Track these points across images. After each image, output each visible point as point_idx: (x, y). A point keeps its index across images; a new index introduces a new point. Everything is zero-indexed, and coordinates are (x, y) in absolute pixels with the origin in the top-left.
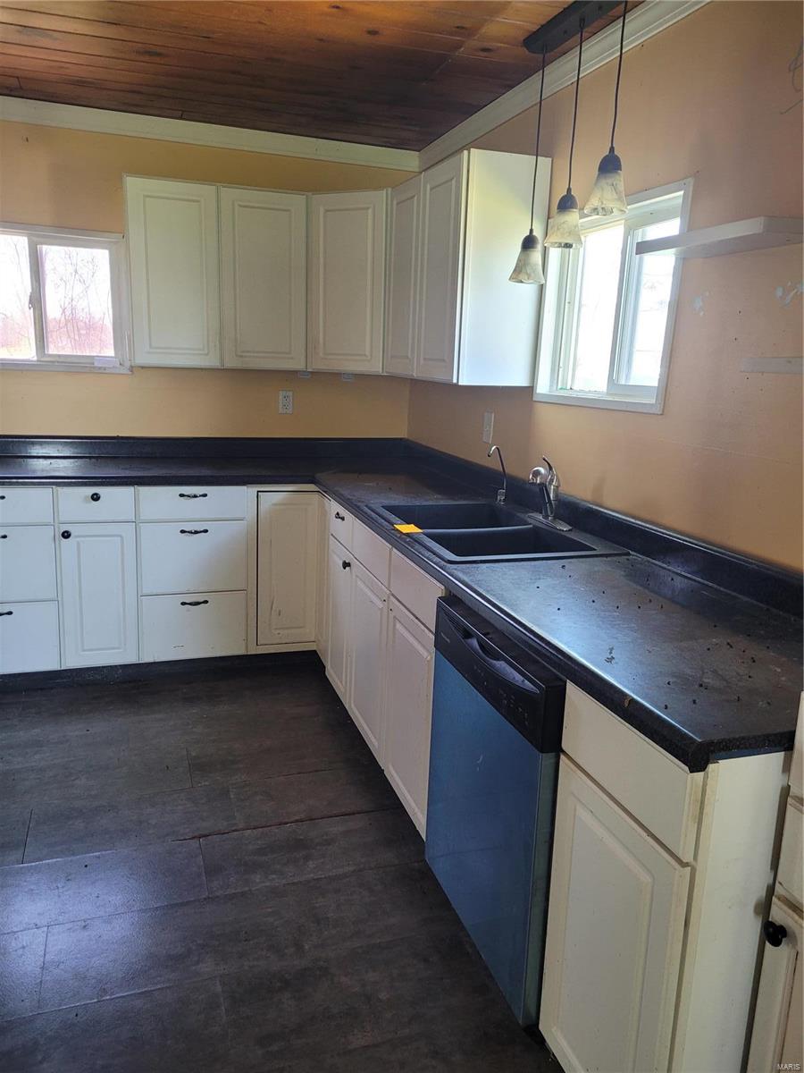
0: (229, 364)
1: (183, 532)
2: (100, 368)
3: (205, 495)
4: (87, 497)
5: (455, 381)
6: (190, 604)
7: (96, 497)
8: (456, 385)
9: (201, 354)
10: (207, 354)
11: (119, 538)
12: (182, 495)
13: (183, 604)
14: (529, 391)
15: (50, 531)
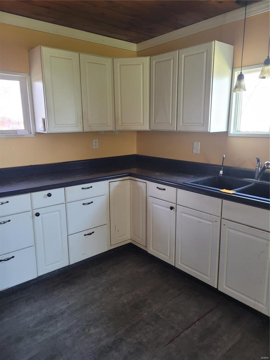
0: (86, 130)
1: (84, 204)
2: (22, 135)
3: (91, 187)
4: (46, 195)
5: (209, 131)
6: (88, 235)
7: (49, 195)
8: (209, 133)
9: (75, 126)
10: (78, 126)
11: (59, 212)
12: (83, 188)
13: (85, 235)
14: (226, 133)
15: (30, 213)
